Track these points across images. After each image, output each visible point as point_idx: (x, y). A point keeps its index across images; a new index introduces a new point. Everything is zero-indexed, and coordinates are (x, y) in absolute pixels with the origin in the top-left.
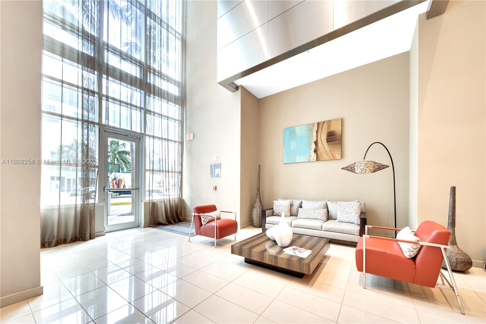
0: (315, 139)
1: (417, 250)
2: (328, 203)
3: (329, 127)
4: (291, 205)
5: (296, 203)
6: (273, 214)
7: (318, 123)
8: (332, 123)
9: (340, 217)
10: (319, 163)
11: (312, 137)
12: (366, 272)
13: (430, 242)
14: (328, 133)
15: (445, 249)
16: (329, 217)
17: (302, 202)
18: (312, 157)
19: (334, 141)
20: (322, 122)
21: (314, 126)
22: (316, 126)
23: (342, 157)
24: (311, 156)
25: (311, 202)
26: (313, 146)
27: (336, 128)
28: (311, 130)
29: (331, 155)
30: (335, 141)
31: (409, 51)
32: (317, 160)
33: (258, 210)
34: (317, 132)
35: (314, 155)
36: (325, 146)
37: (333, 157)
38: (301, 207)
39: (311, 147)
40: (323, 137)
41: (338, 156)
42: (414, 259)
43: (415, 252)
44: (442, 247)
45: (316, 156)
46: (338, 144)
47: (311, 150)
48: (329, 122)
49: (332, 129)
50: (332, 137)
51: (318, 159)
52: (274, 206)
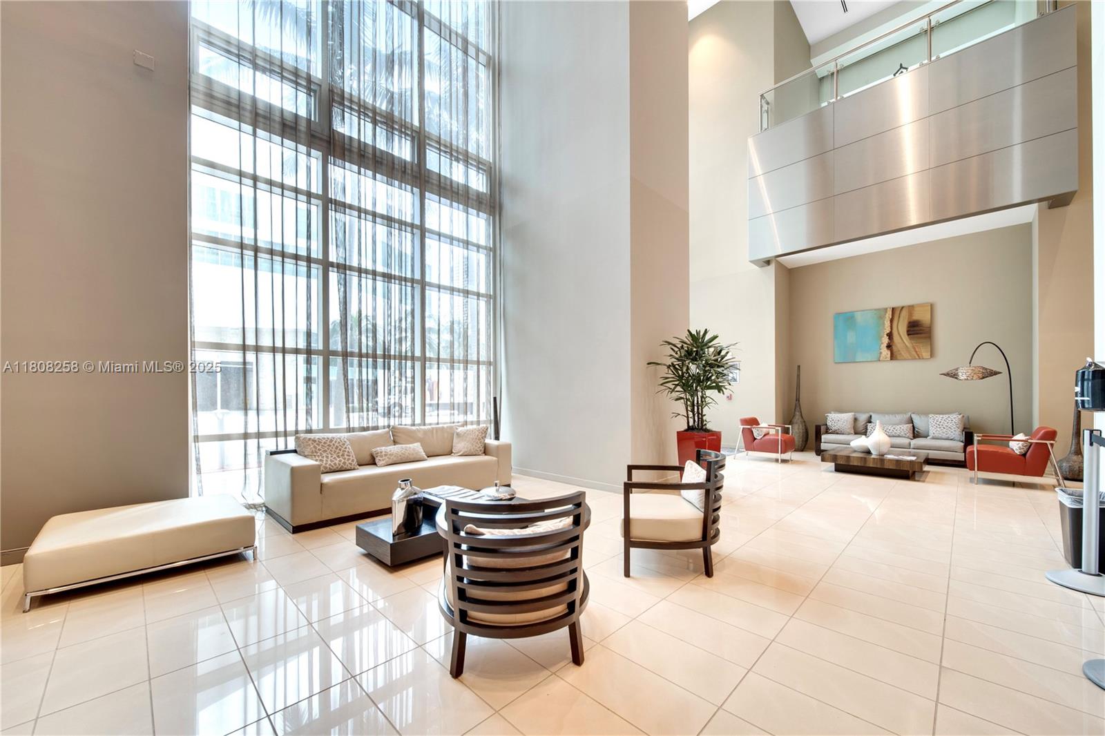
0: (888, 330)
1: (1027, 447)
2: (913, 416)
3: (910, 314)
4: (856, 420)
5: (863, 418)
6: (827, 432)
7: (893, 309)
8: (916, 309)
9: (933, 431)
10: (894, 363)
11: (884, 326)
12: (978, 470)
13: (1038, 439)
14: (910, 323)
15: (1052, 445)
16: (916, 434)
17: (871, 416)
18: (883, 355)
19: (917, 334)
20: (898, 307)
21: (886, 312)
22: (889, 313)
23: (932, 355)
24: (881, 353)
25: (886, 416)
26: (886, 340)
27: (922, 316)
28: (881, 318)
29: (914, 353)
30: (921, 333)
31: (1031, 223)
32: (891, 359)
33: (801, 427)
34: (892, 321)
35: (886, 353)
36: (905, 341)
37: (918, 355)
38: (870, 422)
39: (881, 341)
40: (902, 327)
41: (926, 354)
42: (1024, 455)
43: (1025, 449)
44: (1048, 442)
45: (889, 353)
46: (925, 338)
47: (882, 346)
48: (911, 308)
49: (916, 317)
50: (916, 328)
51: (893, 357)
52: (828, 421)
